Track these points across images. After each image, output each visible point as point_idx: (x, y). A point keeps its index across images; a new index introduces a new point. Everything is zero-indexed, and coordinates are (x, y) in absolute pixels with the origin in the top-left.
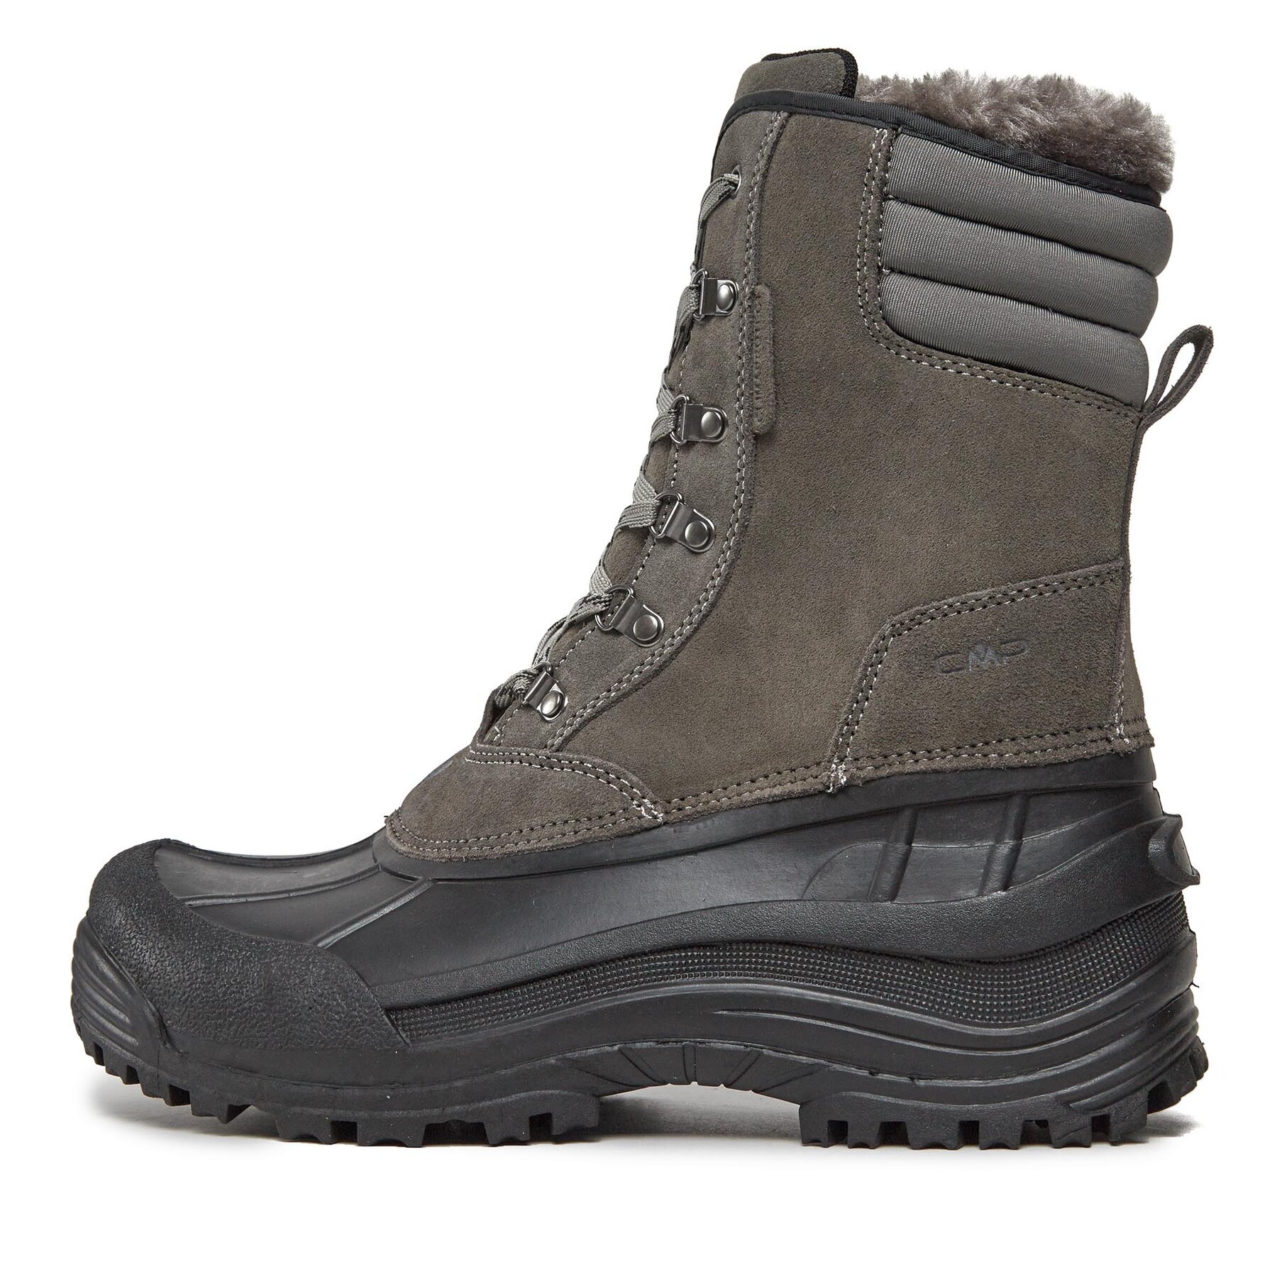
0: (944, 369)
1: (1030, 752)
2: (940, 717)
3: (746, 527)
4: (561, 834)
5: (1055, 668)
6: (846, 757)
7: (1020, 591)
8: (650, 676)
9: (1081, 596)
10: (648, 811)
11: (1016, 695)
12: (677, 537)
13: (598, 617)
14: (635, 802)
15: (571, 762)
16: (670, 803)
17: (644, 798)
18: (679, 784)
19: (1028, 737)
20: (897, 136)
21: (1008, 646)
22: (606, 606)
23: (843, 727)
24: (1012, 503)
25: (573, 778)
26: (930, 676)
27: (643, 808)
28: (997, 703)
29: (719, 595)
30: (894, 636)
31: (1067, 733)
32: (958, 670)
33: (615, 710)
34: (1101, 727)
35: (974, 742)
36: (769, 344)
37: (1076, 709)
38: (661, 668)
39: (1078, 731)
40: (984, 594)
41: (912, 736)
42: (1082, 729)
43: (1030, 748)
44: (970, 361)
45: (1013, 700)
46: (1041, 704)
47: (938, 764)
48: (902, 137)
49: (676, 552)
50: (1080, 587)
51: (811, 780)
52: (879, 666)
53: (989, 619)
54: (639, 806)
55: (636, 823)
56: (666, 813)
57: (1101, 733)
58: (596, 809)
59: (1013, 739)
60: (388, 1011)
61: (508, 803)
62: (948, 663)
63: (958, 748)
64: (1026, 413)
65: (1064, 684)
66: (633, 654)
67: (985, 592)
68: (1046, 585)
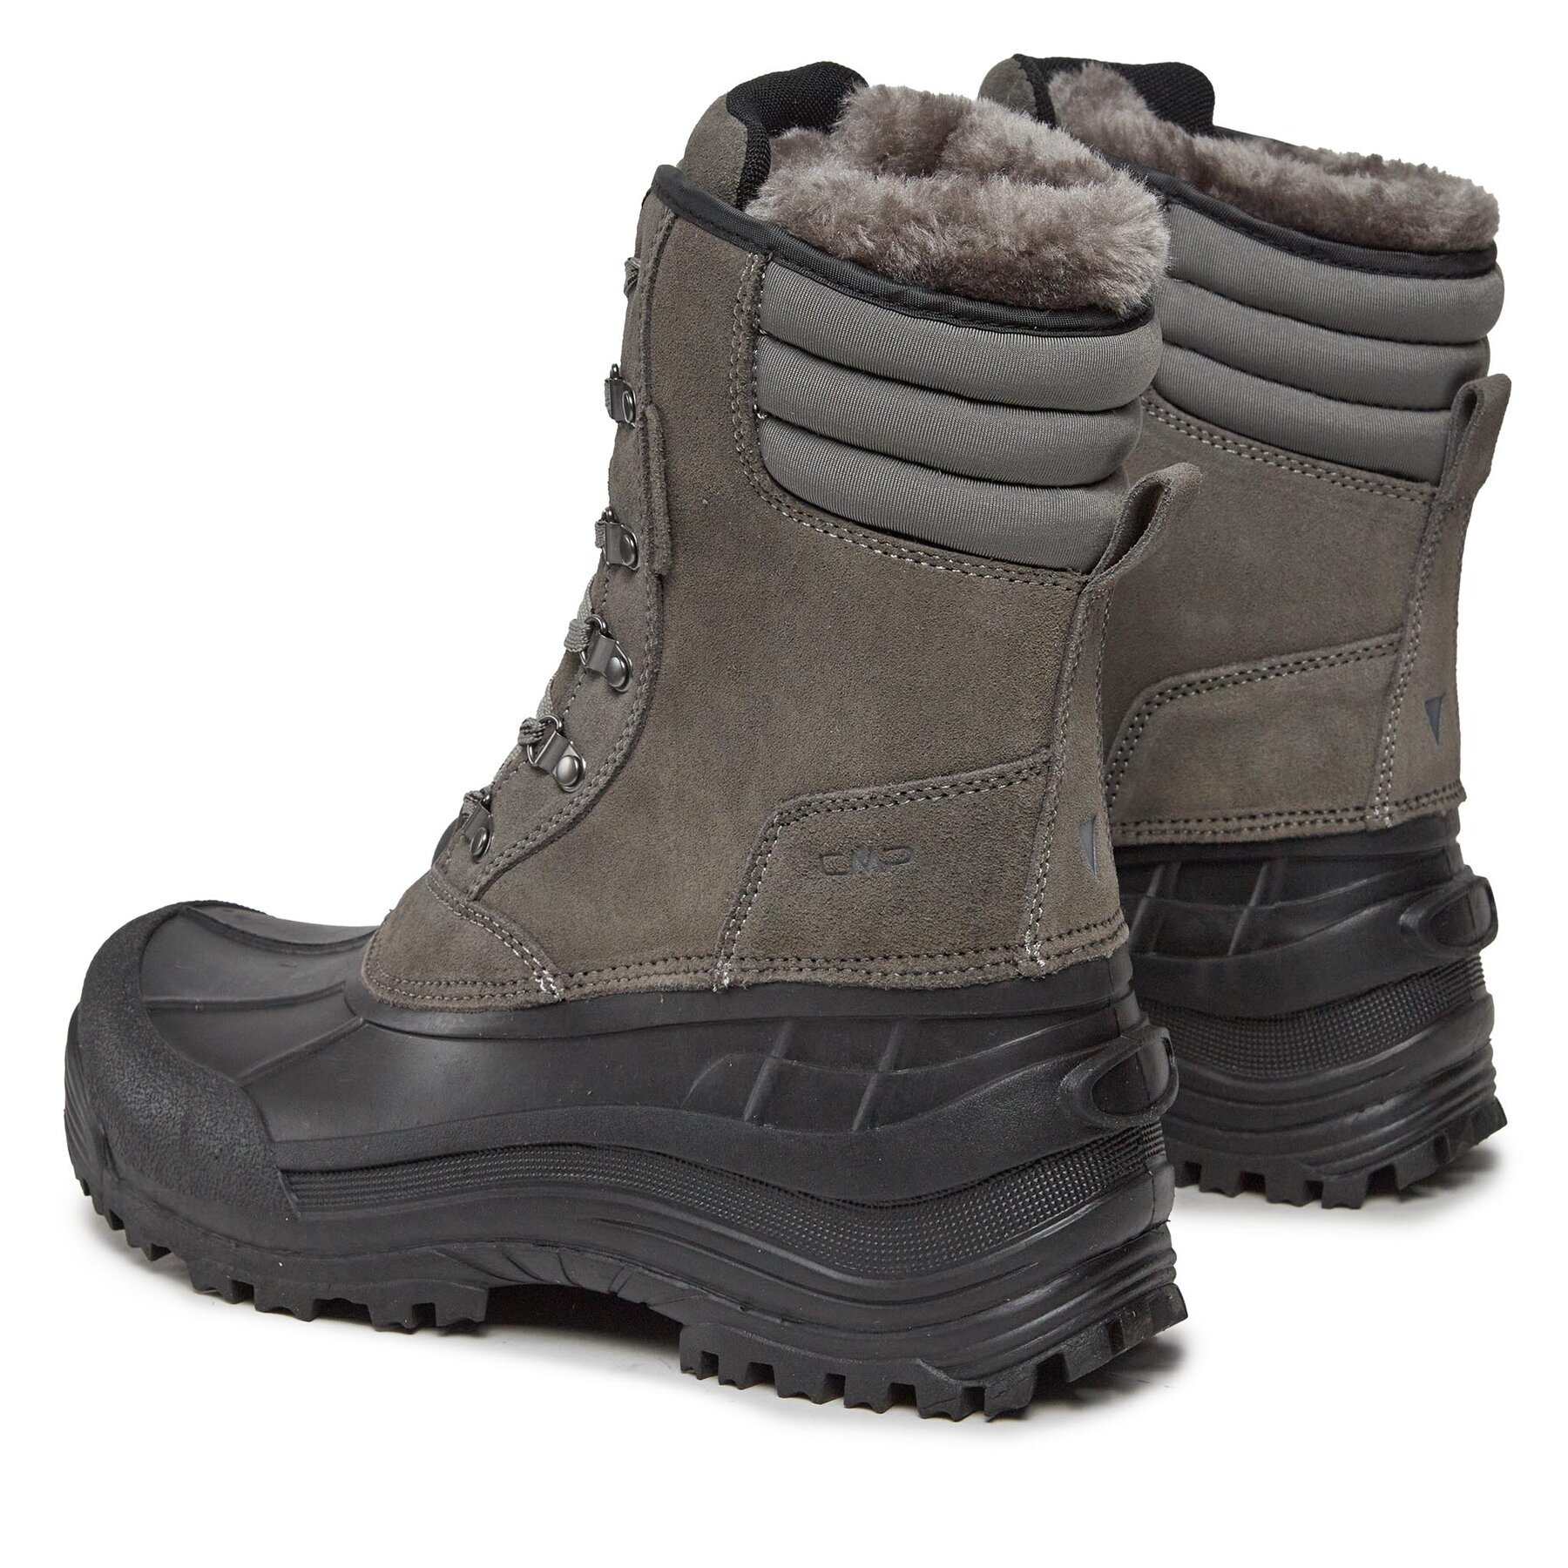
0: (826, 532)
1: (917, 974)
2: (821, 924)
3: (657, 674)
4: (469, 996)
5: (944, 882)
6: (732, 954)
7: (903, 793)
8: (563, 828)
9: (977, 802)
10: (547, 984)
11: (899, 910)
12: (602, 670)
13: (531, 748)
14: (535, 973)
15: (483, 917)
16: (572, 976)
17: (544, 969)
18: (584, 956)
19: (917, 956)
20: (768, 263)
21: (891, 853)
22: (538, 737)
23: (729, 921)
24: (894, 693)
25: (482, 935)
26: (814, 876)
27: (542, 981)
28: (879, 916)
29: (632, 746)
30: (783, 825)
31: (961, 954)
32: (843, 873)
33: (529, 862)
34: (1007, 948)
35: (858, 956)
36: (660, 478)
37: (972, 928)
38: (577, 820)
39: (977, 952)
40: (865, 792)
41: (795, 941)
42: (982, 950)
43: (917, 969)
44: (851, 526)
45: (897, 914)
46: (929, 921)
47: (820, 976)
48: (773, 264)
49: (600, 686)
50: (977, 790)
51: (701, 974)
52: (769, 855)
53: (869, 822)
54: (539, 977)
55: (532, 998)
56: (567, 988)
57: (1007, 955)
58: (499, 975)
59: (900, 957)
60: (283, 1171)
61: (431, 949)
62: (831, 864)
63: (843, 960)
64: (912, 590)
65: (956, 900)
66: (555, 798)
67: (866, 791)
68: (934, 788)
